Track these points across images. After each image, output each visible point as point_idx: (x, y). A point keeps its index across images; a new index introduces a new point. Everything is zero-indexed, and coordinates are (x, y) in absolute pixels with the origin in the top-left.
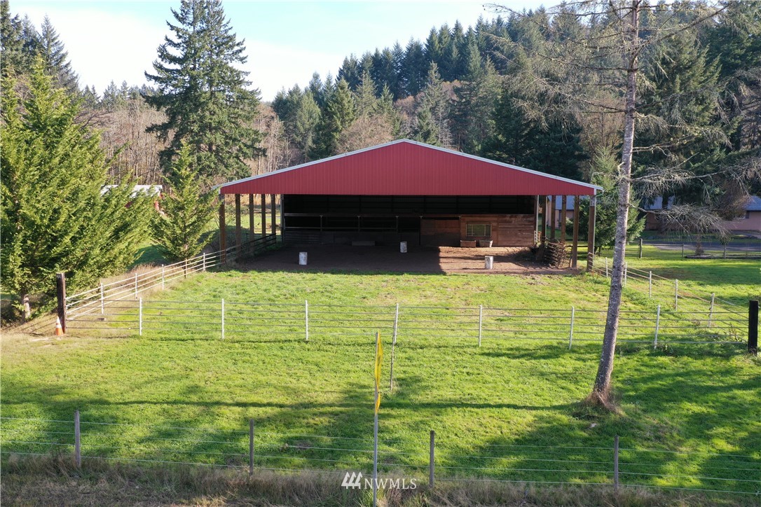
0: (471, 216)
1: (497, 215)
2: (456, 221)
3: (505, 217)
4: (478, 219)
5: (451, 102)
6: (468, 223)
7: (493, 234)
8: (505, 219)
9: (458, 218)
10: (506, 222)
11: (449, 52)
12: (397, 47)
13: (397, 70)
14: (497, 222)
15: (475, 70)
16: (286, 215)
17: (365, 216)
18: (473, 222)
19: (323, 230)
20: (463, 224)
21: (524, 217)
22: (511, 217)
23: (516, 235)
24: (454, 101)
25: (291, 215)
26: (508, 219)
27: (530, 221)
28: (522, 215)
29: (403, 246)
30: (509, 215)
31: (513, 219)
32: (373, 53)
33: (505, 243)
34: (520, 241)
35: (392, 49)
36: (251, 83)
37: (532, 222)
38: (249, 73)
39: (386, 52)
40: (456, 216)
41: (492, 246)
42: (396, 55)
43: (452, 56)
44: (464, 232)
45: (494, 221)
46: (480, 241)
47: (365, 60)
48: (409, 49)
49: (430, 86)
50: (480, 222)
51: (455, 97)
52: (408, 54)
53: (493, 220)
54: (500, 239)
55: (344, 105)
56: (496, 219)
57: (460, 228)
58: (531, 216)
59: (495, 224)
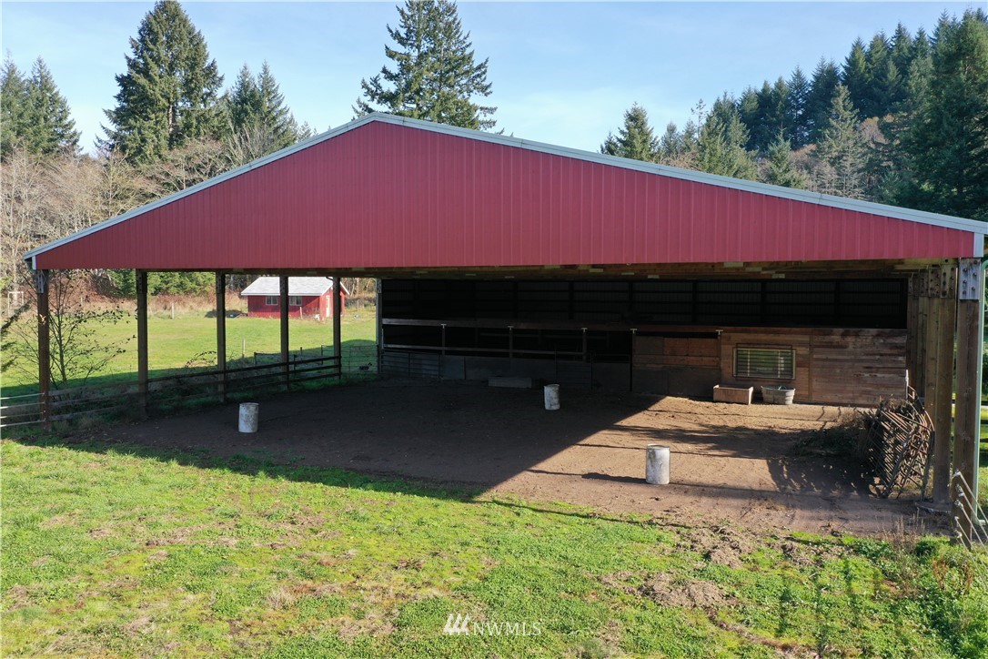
0: (746, 331)
1: (810, 329)
2: (711, 341)
3: (830, 334)
4: (763, 337)
5: (872, 146)
6: (737, 345)
7: (800, 375)
8: (827, 339)
9: (715, 336)
10: (830, 345)
11: (882, 73)
12: (798, 75)
13: (798, 109)
14: (811, 346)
15: (918, 92)
16: (385, 321)
17: (523, 326)
18: (750, 344)
19: (448, 353)
20: (727, 350)
21: (878, 335)
22: (843, 335)
23: (858, 378)
24: (878, 144)
25: (393, 322)
26: (836, 338)
27: (896, 347)
28: (874, 331)
29: (551, 395)
30: (841, 330)
31: (850, 339)
32: (760, 89)
33: (829, 397)
34: (868, 393)
35: (788, 78)
36: (494, 123)
37: (902, 347)
38: (495, 109)
39: (779, 85)
40: (710, 329)
41: (794, 402)
42: (796, 88)
43: (886, 78)
44: (728, 367)
45: (801, 344)
46: (764, 389)
47: (746, 99)
48: (817, 78)
49: (833, 123)
50: (768, 344)
51: (881, 139)
52: (815, 85)
53: (799, 341)
54: (816, 385)
55: (635, 147)
56: (806, 339)
57: (719, 356)
58: (899, 335)
59: (803, 351)
